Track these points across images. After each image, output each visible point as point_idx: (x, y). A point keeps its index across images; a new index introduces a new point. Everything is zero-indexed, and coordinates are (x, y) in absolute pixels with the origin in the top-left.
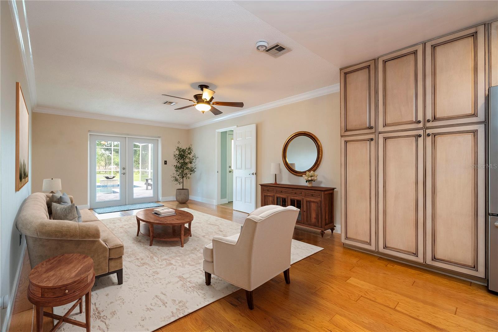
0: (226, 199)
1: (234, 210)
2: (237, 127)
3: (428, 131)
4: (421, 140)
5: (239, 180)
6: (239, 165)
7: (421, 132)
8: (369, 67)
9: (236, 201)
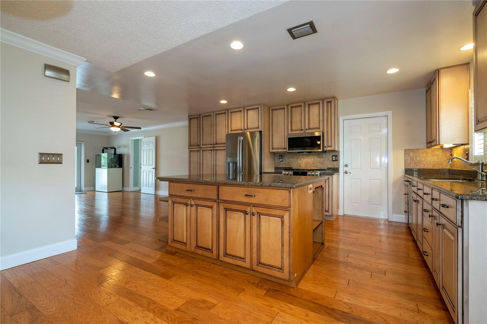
0: (137, 187)
1: (142, 193)
2: (144, 137)
3: (215, 149)
4: (212, 151)
5: (145, 173)
6: (145, 163)
7: (212, 149)
8: (198, 117)
9: (143, 186)
